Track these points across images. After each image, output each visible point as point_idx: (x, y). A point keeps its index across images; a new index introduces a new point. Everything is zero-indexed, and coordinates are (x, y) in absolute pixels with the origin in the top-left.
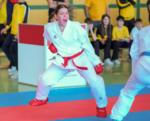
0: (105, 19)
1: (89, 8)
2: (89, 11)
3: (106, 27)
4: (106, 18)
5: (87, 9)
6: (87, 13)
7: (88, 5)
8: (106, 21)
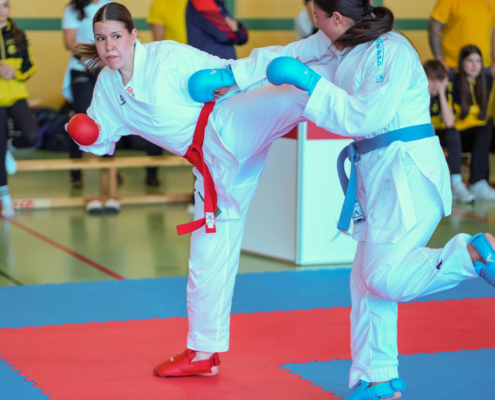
0: (472, 61)
1: (444, 28)
2: (441, 39)
3: (471, 81)
4: (474, 57)
5: (437, 29)
6: (436, 40)
7: (442, 18)
8: (474, 66)
